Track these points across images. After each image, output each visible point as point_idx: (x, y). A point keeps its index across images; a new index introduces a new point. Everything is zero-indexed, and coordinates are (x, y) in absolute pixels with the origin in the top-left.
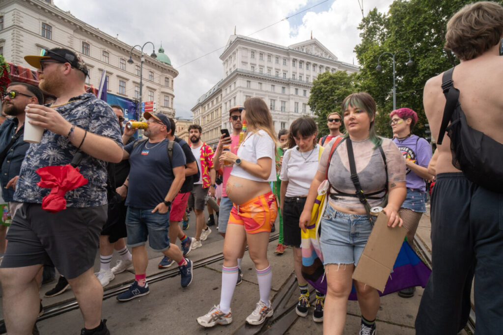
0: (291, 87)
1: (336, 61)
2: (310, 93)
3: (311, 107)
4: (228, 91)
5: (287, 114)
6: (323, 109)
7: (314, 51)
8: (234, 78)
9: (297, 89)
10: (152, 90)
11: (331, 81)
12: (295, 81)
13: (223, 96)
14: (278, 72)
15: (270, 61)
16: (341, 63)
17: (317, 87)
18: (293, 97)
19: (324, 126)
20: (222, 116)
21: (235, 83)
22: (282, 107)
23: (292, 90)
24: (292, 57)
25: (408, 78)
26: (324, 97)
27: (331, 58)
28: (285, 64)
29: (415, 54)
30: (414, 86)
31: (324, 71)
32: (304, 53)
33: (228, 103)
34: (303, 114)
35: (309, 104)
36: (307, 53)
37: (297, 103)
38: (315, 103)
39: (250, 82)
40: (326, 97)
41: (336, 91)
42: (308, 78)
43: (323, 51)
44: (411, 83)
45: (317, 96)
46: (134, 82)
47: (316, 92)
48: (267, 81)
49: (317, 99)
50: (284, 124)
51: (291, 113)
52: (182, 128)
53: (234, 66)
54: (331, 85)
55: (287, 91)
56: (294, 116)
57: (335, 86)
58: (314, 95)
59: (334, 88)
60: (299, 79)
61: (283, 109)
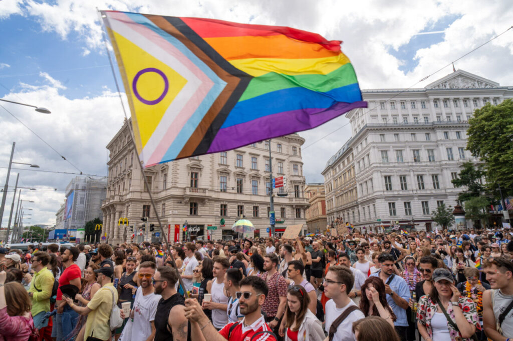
0: (437, 131)
1: (498, 88)
2: (467, 134)
3: (472, 152)
4: (360, 149)
5: (438, 163)
6: (491, 153)
7: (461, 84)
8: (365, 134)
10: (281, 161)
11: (497, 115)
12: (442, 123)
13: (354, 155)
14: (417, 118)
15: (404, 108)
16: (507, 88)
17: (475, 127)
18: (443, 142)
19: (499, 174)
20: (357, 176)
21: (366, 139)
22: (429, 157)
23: (440, 135)
24: (432, 97)
26: (490, 136)
27: (488, 87)
28: (424, 106)
31: (481, 105)
32: (447, 89)
33: (361, 162)
34: (461, 161)
35: (468, 149)
36: (451, 89)
37: (449, 149)
38: (477, 146)
39: (383, 135)
40: (493, 137)
41: (508, 126)
42: (459, 117)
43: (475, 80)
45: (479, 136)
46: (264, 157)
47: (476, 133)
48: (405, 130)
49: (479, 140)
50: (436, 177)
51: (444, 163)
52: (314, 193)
53: (363, 122)
54: (498, 119)
55: (433, 137)
56: (449, 165)
57: (504, 120)
58: (474, 137)
59: (504, 124)
60: (446, 120)
61: (431, 158)
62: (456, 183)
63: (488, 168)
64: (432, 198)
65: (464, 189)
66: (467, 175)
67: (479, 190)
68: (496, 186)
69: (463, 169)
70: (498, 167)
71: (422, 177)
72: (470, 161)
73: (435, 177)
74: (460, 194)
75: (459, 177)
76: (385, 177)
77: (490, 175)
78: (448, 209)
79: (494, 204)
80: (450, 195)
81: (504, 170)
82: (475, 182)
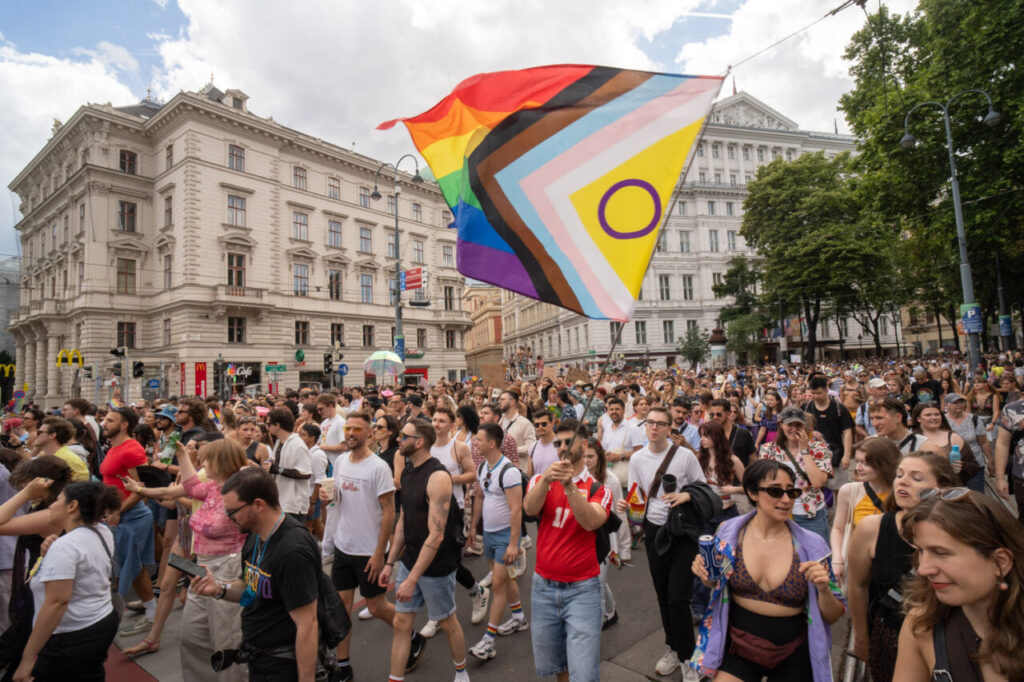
0: (699, 199)
1: (795, 133)
2: (743, 208)
3: (746, 239)
5: (694, 256)
6: (775, 242)
7: (742, 118)
9: (711, 203)
10: (419, 237)
11: (790, 178)
12: (707, 186)
16: (807, 134)
17: (757, 195)
18: (705, 220)
19: (781, 278)
22: (682, 244)
23: (701, 206)
25: (989, 152)
26: (775, 214)
27: (782, 128)
29: (1001, 94)
30: (1007, 169)
31: (769, 158)
32: (721, 125)
34: (730, 254)
35: (742, 233)
36: (727, 125)
37: (714, 233)
38: (755, 230)
40: (779, 215)
41: (802, 199)
42: (734, 176)
43: (764, 114)
44: (999, 164)
45: (761, 213)
46: (386, 228)
47: (755, 207)
49: (760, 219)
50: (690, 279)
51: (704, 255)
52: (482, 303)
54: (790, 186)
55: (690, 209)
56: (711, 259)
57: (799, 189)
58: (751, 214)
59: (797, 194)
60: (713, 180)
61: (684, 247)
62: (719, 291)
63: (767, 268)
64: (680, 315)
65: (729, 300)
66: (735, 279)
67: (750, 303)
68: (774, 298)
69: (732, 267)
70: (781, 266)
71: (667, 279)
72: (743, 255)
73: (688, 279)
74: (723, 309)
75: (723, 281)
77: (769, 279)
78: (703, 335)
79: (769, 326)
80: (708, 311)
81: (789, 271)
82: (746, 289)
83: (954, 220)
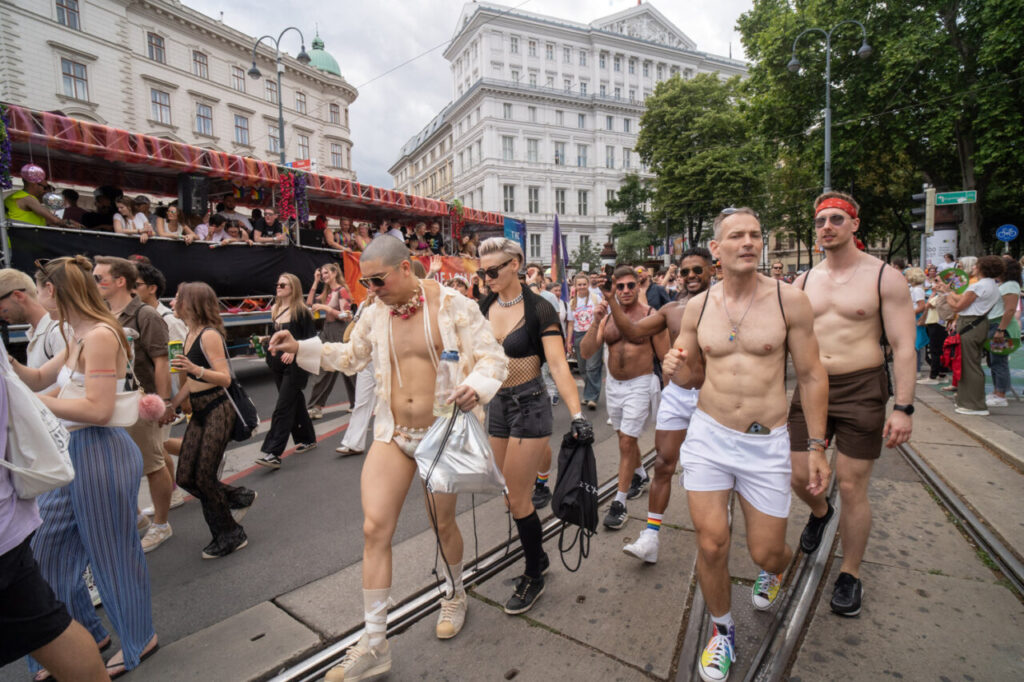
0: (598, 112)
1: (693, 53)
2: (640, 125)
3: (641, 155)
4: (465, 128)
5: (590, 171)
6: (667, 160)
7: (645, 32)
8: (477, 98)
9: (610, 118)
10: (305, 132)
12: (606, 99)
13: (454, 139)
14: (569, 82)
15: (552, 58)
16: (704, 55)
17: (653, 113)
18: (602, 135)
19: (670, 196)
20: (455, 181)
21: (478, 109)
22: (579, 158)
23: (599, 120)
24: (598, 46)
25: (858, 85)
26: (669, 133)
27: (681, 46)
28: (583, 63)
29: (874, 29)
30: (869, 102)
31: (667, 76)
32: (624, 36)
33: (466, 155)
34: (624, 171)
35: (637, 150)
36: (630, 37)
37: (611, 149)
38: (650, 147)
39: (509, 105)
40: (673, 134)
41: (695, 119)
42: (633, 93)
43: (666, 30)
44: (864, 96)
45: (656, 131)
46: (266, 117)
47: (651, 124)
48: (548, 103)
49: (655, 137)
50: (585, 194)
51: (599, 171)
53: (475, 72)
54: (686, 105)
55: (589, 122)
56: (606, 175)
57: (693, 109)
58: (647, 130)
59: (691, 114)
60: (613, 94)
61: (582, 160)
62: (612, 207)
63: (658, 187)
64: (574, 229)
65: (621, 217)
66: (628, 196)
67: (640, 221)
68: (662, 215)
69: (625, 184)
70: (670, 184)
71: (563, 193)
72: (636, 172)
73: (583, 194)
74: (615, 225)
75: (617, 198)
76: (505, 187)
77: (658, 198)
78: (595, 249)
79: (656, 244)
80: (601, 227)
81: (678, 190)
82: (637, 207)
83: (823, 147)
